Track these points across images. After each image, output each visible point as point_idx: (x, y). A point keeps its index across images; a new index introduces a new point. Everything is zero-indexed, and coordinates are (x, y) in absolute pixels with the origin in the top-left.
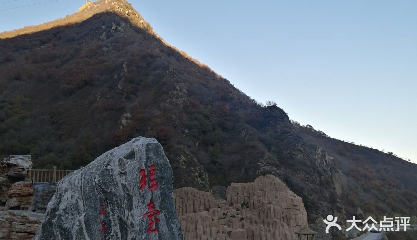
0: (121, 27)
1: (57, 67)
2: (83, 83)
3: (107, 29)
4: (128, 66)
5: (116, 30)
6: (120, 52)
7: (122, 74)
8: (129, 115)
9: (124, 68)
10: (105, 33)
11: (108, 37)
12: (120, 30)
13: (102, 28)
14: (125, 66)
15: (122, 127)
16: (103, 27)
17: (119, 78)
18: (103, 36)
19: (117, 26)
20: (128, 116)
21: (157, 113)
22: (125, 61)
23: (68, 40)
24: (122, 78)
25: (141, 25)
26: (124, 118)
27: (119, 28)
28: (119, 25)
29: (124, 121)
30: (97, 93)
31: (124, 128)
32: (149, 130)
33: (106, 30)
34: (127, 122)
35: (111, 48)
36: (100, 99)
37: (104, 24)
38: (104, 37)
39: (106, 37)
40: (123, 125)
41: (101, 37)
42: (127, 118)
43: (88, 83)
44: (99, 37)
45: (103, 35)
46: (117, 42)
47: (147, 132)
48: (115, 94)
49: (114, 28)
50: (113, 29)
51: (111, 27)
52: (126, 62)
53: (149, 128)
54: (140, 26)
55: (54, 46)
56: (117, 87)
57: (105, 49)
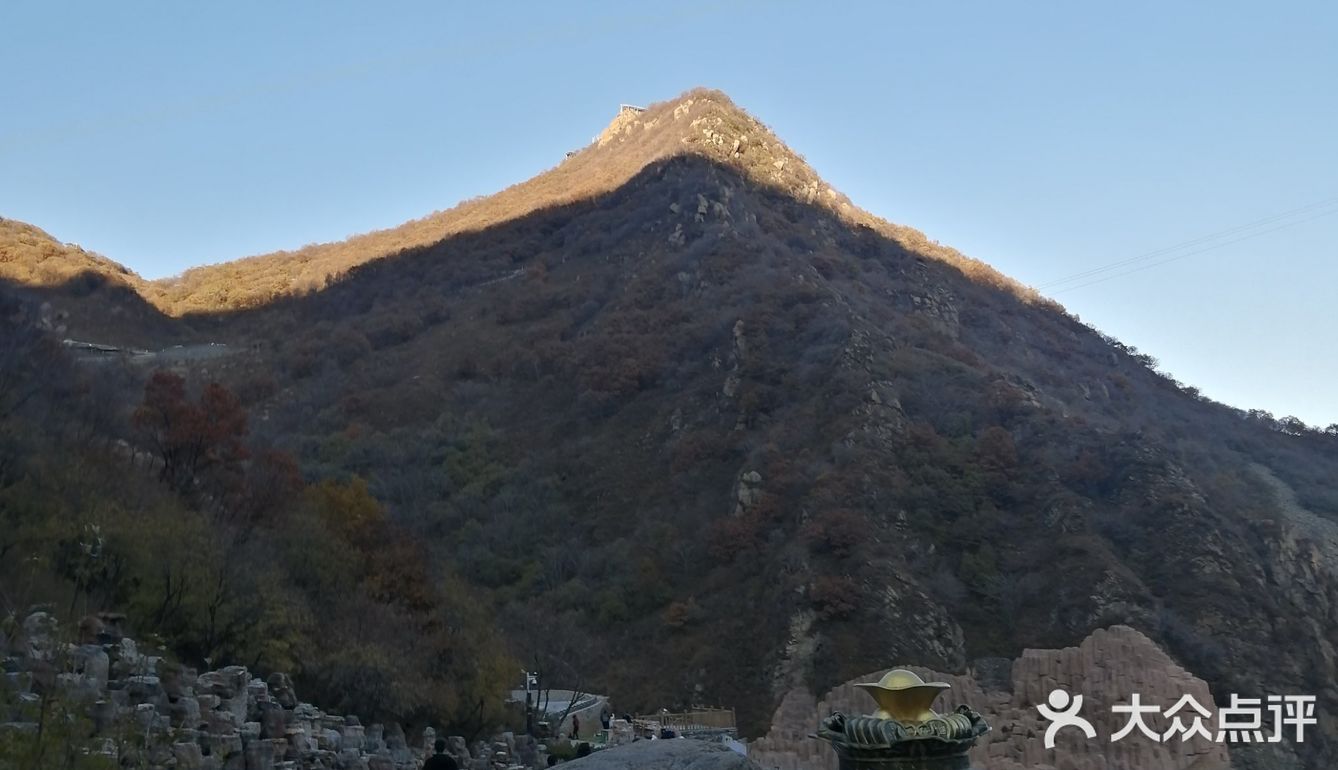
0: (723, 203)
1: (563, 337)
2: (636, 383)
3: (686, 213)
4: (746, 333)
5: (710, 215)
6: (722, 284)
7: (732, 357)
8: (755, 476)
9: (736, 339)
10: (679, 226)
11: (690, 236)
12: (721, 211)
13: (672, 212)
14: (738, 333)
15: (739, 508)
16: (674, 207)
17: (726, 366)
18: (677, 234)
19: (712, 201)
20: (754, 480)
21: (825, 471)
22: (738, 319)
23: (585, 252)
24: (733, 366)
25: (780, 175)
26: (742, 485)
27: (718, 207)
28: (715, 196)
29: (744, 493)
30: (671, 412)
31: (744, 509)
32: (805, 518)
33: (681, 215)
34: (752, 495)
35: (699, 275)
36: (682, 426)
37: (675, 198)
38: (679, 239)
39: (683, 237)
40: (741, 503)
41: (670, 239)
42: (750, 485)
43: (646, 382)
44: (666, 240)
45: (675, 231)
46: (714, 254)
47: (801, 523)
48: (717, 411)
49: (702, 209)
50: (701, 213)
51: (694, 208)
52: (740, 323)
53: (805, 514)
54: (777, 178)
55: (549, 268)
56: (721, 390)
57: (683, 276)
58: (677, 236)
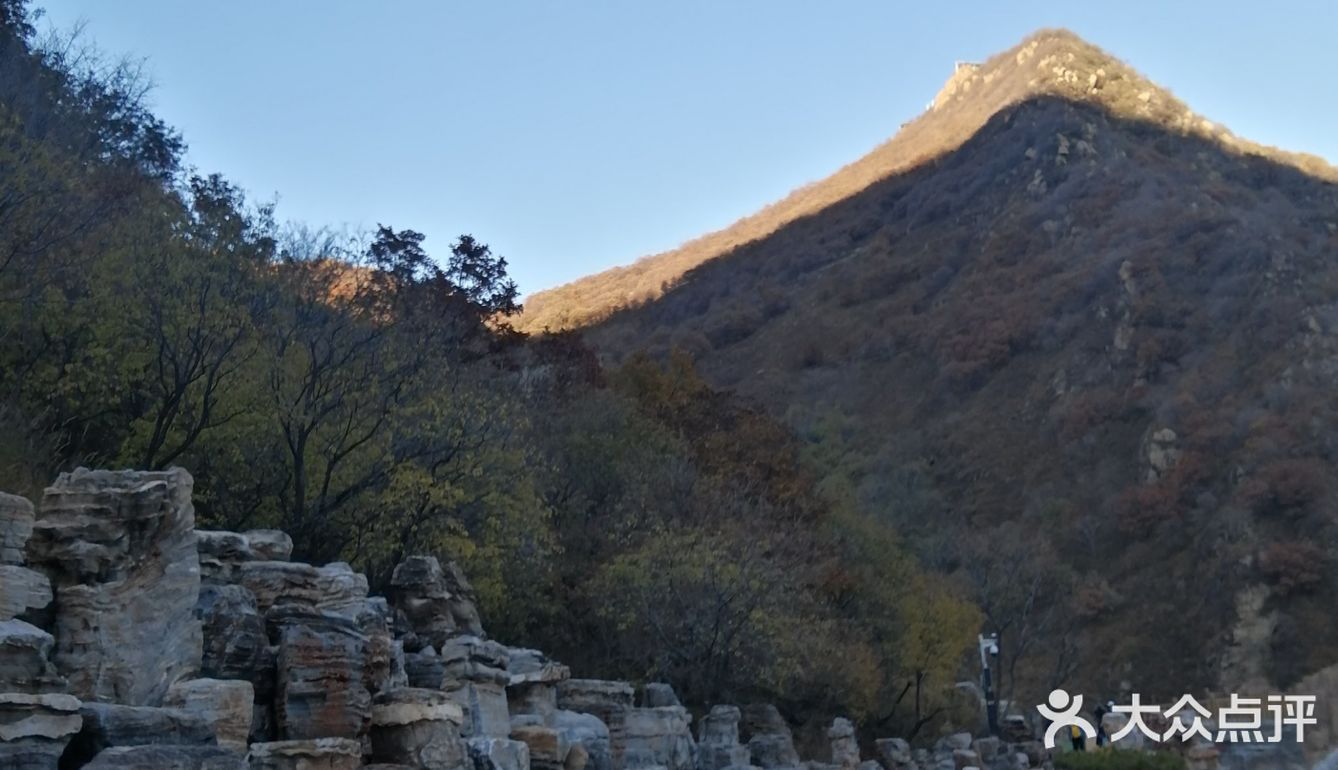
0: (1087, 141)
2: (1007, 348)
3: (1045, 157)
4: (1135, 273)
5: (1073, 156)
7: (1121, 303)
8: (1168, 434)
9: (1124, 282)
10: (1038, 172)
13: (1028, 158)
14: (1124, 275)
15: (1152, 473)
16: (1031, 153)
17: (1115, 317)
19: (1074, 140)
20: (1167, 439)
21: (1260, 418)
22: (1123, 260)
24: (1124, 314)
25: (1146, 108)
26: (1154, 446)
27: (1081, 145)
29: (1156, 456)
31: (1159, 474)
32: (1240, 476)
33: (1040, 161)
34: (1167, 457)
35: (1068, 220)
38: (1039, 186)
39: (1044, 183)
40: (1155, 468)
41: (1029, 188)
42: (1164, 445)
43: (1020, 346)
45: (1033, 179)
46: (1082, 196)
47: (1236, 483)
48: (1109, 368)
49: (1063, 149)
50: (1064, 155)
51: (1054, 149)
52: (1127, 264)
53: (1240, 470)
55: (893, 241)
56: (1111, 343)
57: (1050, 225)
58: (1037, 182)
